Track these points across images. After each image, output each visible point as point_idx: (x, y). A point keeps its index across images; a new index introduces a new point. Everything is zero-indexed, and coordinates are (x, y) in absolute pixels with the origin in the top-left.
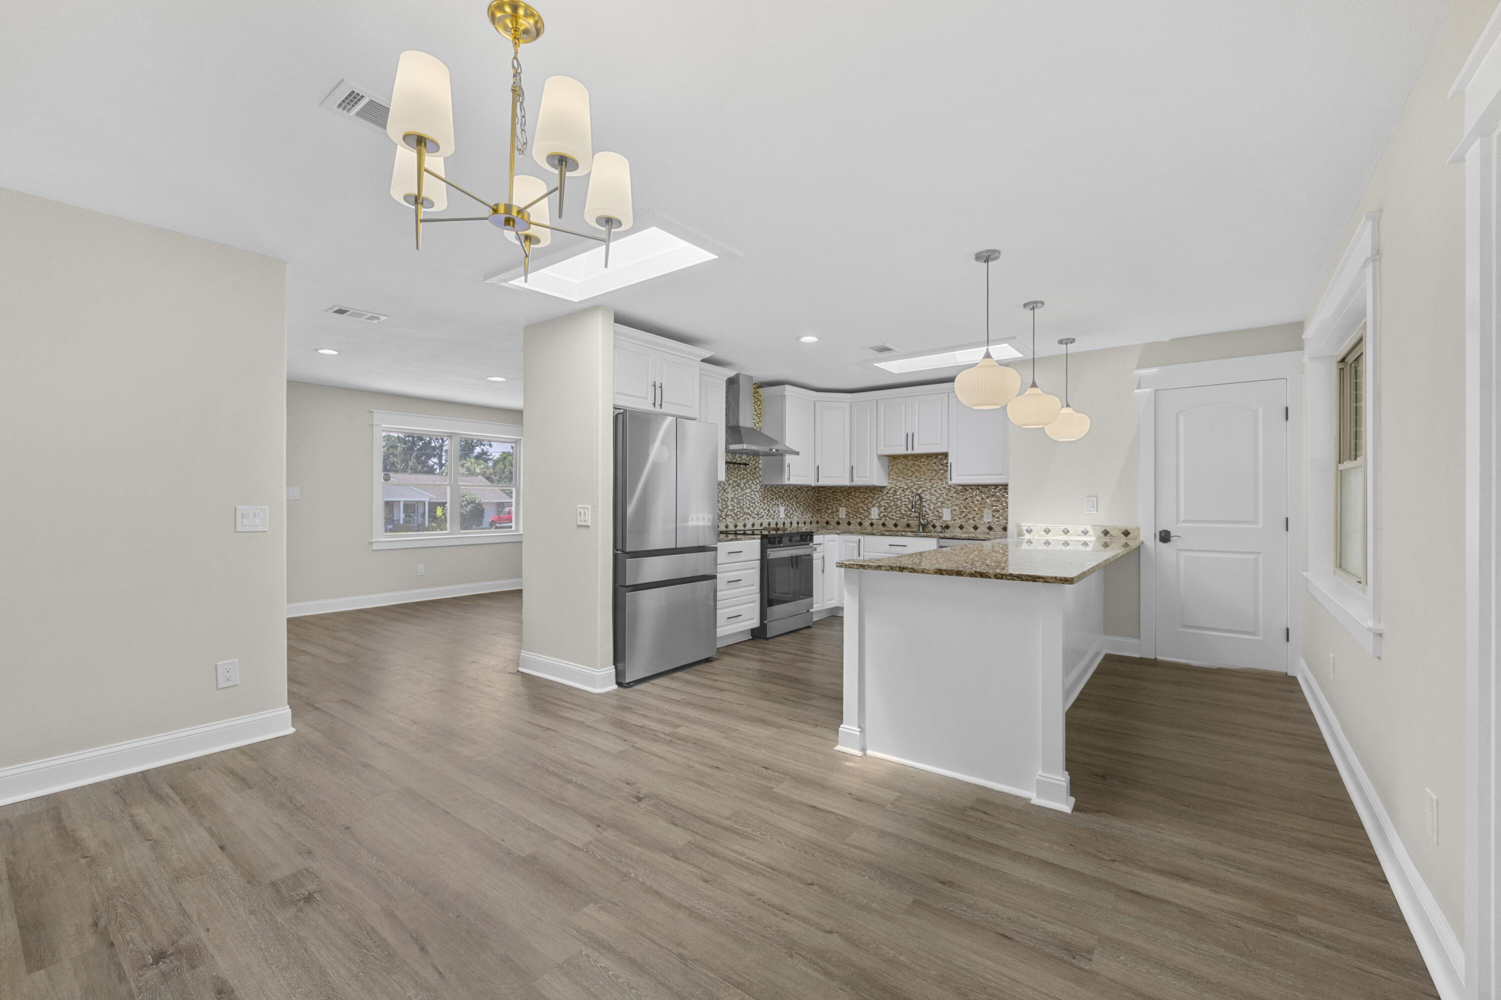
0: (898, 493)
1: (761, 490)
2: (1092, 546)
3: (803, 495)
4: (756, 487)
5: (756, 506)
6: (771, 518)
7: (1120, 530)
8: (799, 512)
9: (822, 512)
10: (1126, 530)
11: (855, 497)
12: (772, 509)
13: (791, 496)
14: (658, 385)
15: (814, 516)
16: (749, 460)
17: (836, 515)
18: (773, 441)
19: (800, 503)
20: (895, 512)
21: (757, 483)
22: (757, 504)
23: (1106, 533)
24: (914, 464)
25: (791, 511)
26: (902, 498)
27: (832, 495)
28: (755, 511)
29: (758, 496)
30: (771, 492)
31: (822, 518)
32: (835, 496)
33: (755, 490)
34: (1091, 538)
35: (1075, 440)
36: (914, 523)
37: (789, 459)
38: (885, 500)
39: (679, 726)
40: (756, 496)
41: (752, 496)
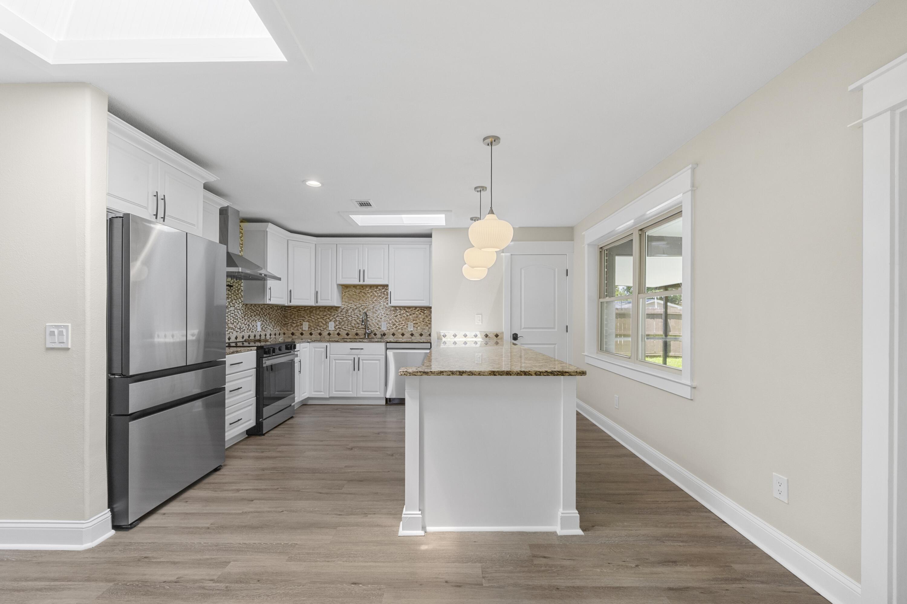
0: (349, 312)
1: (242, 308)
2: (480, 344)
3: (274, 312)
4: (238, 305)
5: (239, 322)
6: (250, 332)
7: (493, 334)
8: (271, 326)
9: (288, 326)
10: (497, 334)
11: (316, 314)
12: (252, 324)
13: (266, 313)
14: (160, 196)
15: (282, 329)
16: (233, 282)
17: (300, 328)
18: (259, 267)
19: (272, 319)
20: (347, 325)
21: (240, 303)
22: (239, 320)
23: (487, 336)
24: (361, 291)
25: (266, 325)
26: (353, 315)
27: (297, 313)
28: (238, 326)
29: (240, 314)
30: (251, 310)
31: (288, 330)
32: (299, 314)
33: (238, 308)
34: (480, 339)
35: (479, 279)
36: (361, 332)
37: (270, 283)
38: (339, 317)
39: (227, 563)
40: (239, 313)
41: (236, 313)
